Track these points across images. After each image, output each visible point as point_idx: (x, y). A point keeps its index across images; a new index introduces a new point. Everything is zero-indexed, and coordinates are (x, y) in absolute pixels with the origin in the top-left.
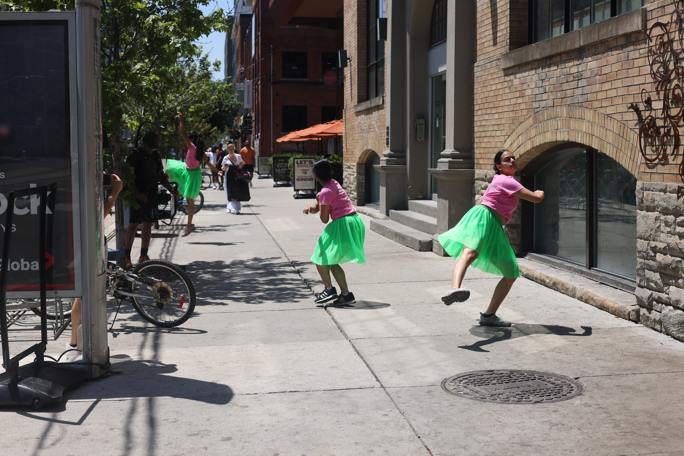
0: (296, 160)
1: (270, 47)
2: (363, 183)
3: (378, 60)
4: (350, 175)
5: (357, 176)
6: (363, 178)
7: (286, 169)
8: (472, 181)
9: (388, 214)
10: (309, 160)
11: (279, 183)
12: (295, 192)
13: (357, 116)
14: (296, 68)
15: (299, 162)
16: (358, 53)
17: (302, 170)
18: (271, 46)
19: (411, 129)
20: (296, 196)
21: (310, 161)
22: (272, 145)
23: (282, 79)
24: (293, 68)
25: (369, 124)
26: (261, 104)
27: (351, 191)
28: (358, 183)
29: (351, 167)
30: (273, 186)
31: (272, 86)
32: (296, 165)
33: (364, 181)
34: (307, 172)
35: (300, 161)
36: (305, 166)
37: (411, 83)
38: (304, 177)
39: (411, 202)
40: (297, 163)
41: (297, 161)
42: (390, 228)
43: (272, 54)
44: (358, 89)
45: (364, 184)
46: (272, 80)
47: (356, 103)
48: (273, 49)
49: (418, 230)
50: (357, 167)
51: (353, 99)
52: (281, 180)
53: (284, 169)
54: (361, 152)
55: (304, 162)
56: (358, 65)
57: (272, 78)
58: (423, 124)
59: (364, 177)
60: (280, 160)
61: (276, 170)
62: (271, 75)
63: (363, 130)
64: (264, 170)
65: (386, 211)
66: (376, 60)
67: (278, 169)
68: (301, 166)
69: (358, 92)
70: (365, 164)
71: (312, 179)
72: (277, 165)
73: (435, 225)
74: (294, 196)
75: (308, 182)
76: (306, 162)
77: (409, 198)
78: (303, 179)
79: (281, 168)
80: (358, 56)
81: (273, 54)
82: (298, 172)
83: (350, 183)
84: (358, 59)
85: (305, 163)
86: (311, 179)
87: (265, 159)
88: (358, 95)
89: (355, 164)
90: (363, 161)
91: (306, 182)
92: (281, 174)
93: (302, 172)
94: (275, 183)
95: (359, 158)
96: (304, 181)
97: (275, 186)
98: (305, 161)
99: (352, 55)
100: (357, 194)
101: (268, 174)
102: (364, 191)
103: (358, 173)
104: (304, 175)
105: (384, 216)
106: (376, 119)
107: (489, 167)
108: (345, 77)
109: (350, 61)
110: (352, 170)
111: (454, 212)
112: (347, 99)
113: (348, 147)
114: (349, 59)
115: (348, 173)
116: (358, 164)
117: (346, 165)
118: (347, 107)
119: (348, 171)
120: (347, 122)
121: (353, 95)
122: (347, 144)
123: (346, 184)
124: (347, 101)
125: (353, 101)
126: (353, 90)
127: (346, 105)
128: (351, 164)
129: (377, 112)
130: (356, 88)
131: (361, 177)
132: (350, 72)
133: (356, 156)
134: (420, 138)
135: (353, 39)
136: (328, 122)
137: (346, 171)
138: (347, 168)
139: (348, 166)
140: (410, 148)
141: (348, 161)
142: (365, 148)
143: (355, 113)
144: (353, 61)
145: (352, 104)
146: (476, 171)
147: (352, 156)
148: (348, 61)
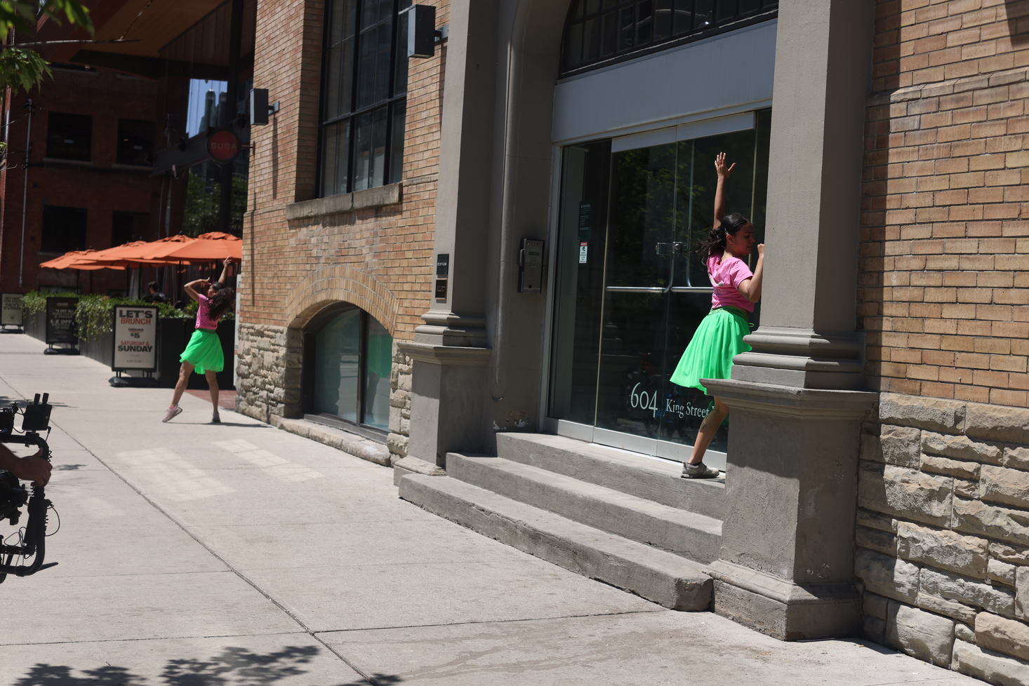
0: (118, 309)
1: (28, 101)
2: (299, 369)
3: (358, 111)
4: (260, 349)
5: (286, 355)
6: (298, 360)
7: (70, 321)
9: (441, 463)
10: (145, 310)
11: (54, 347)
12: (115, 373)
13: (291, 227)
14: (71, 142)
15: (124, 313)
16: (301, 95)
17: (130, 330)
18: (30, 100)
19: (507, 263)
20: (116, 381)
21: (146, 313)
22: (21, 273)
23: (45, 160)
24: (67, 141)
25: (340, 245)
26: (5, 201)
27: (264, 383)
28: (287, 370)
29: (266, 332)
30: (43, 351)
31: (26, 170)
32: (118, 319)
33: (301, 366)
34: (140, 334)
35: (128, 312)
36: (136, 321)
38: (133, 343)
39: (503, 437)
40: (121, 315)
41: (121, 312)
42: (497, 511)
43: (30, 115)
44: (298, 171)
45: (300, 372)
46: (27, 160)
47: (291, 200)
48: (33, 106)
49: (592, 525)
50: (288, 334)
51: (279, 190)
52: (60, 341)
53: (66, 321)
54: (307, 304)
55: (134, 314)
56: (300, 120)
57: (27, 156)
58: (538, 254)
59: (301, 357)
60: (59, 304)
61: (52, 321)
62: (27, 150)
63: (318, 258)
64: (12, 318)
65: (438, 456)
66: (353, 110)
67: (54, 320)
68: (130, 322)
69: (297, 178)
70: (305, 329)
71: (150, 349)
72: (54, 314)
74: (111, 381)
75: (141, 353)
76: (140, 314)
77: (496, 427)
78: (130, 348)
79: (60, 319)
80: (301, 101)
81: (33, 114)
82: (123, 333)
83: (262, 367)
84: (301, 107)
85: (137, 316)
86: (146, 349)
87: (15, 298)
88: (297, 185)
89: (285, 329)
90: (304, 322)
91: (136, 353)
92: (60, 329)
93: (129, 333)
94: (47, 346)
95: (297, 317)
96: (133, 352)
97: (46, 353)
98: (137, 313)
99: (282, 100)
100: (286, 393)
101: (19, 326)
102: (299, 386)
103: (289, 347)
104: (133, 339)
105: (432, 466)
106: (367, 234)
107: (969, 392)
108: (254, 148)
109: (274, 113)
110: (269, 339)
111: (810, 510)
112: (257, 190)
113: (257, 291)
114: (272, 108)
115: (255, 344)
116: (292, 330)
117: (248, 328)
118: (258, 207)
119: (256, 341)
120: (257, 240)
121: (279, 183)
122: (256, 285)
123: (247, 367)
124: (258, 196)
125: (279, 196)
126: (280, 173)
127: (255, 205)
128: (266, 326)
129: (373, 219)
130: (294, 168)
131: (294, 355)
132: (271, 135)
133: (288, 311)
134: (530, 287)
135: (287, 68)
136: (167, 239)
137: (248, 340)
138: (252, 334)
139: (253, 331)
140: (502, 308)
141: (254, 320)
142: (322, 297)
143: (289, 221)
144: (282, 112)
145: (276, 203)
146: (885, 397)
147: (272, 310)
148: (270, 112)
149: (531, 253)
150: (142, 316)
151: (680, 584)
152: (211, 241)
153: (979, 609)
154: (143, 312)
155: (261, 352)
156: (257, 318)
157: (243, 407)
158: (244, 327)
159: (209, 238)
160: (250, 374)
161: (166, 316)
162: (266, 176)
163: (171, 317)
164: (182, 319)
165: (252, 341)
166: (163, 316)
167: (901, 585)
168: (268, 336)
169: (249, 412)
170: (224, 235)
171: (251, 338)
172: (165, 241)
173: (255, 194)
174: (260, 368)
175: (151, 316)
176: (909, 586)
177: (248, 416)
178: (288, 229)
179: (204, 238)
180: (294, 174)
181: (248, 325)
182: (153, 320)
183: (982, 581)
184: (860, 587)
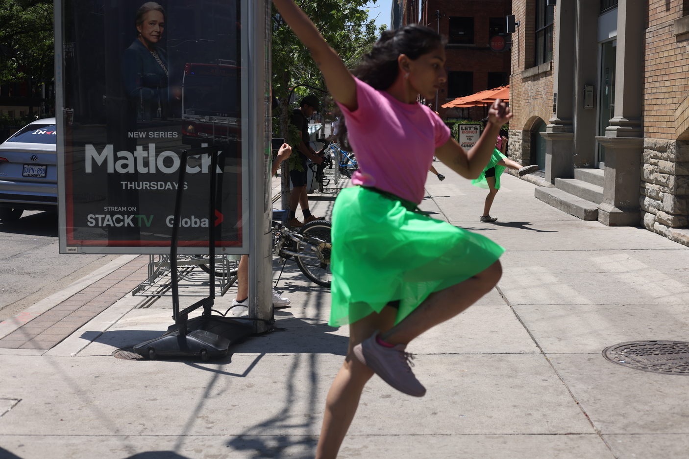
0: (460, 126)
1: (437, 12)
3: (547, 26)
4: (515, 142)
5: (522, 143)
6: (528, 146)
8: (641, 149)
9: (553, 182)
10: (474, 126)
13: (523, 82)
14: (463, 33)
15: (464, 128)
16: (526, 18)
17: (467, 136)
19: (579, 96)
21: (475, 128)
24: (460, 33)
25: (536, 90)
28: (523, 150)
29: (517, 134)
32: (461, 131)
33: (529, 149)
34: (472, 139)
35: (465, 127)
36: (469, 132)
37: (580, 49)
38: (468, 143)
39: (578, 171)
40: (462, 129)
41: (462, 127)
42: (555, 196)
43: (439, 19)
44: (526, 55)
45: (529, 151)
47: (523, 69)
48: (440, 14)
49: (583, 198)
50: (523, 134)
51: (520, 64)
54: (527, 119)
55: (469, 129)
56: (526, 30)
58: (591, 91)
59: (529, 144)
63: (530, 96)
65: (552, 179)
66: (545, 25)
68: (466, 132)
69: (525, 58)
70: (531, 131)
73: (601, 194)
77: (575, 166)
78: (467, 146)
80: (526, 21)
82: (463, 139)
83: (515, 151)
84: (526, 24)
85: (470, 129)
88: (525, 61)
89: (521, 131)
90: (529, 128)
93: (466, 138)
95: (526, 125)
98: (470, 128)
99: (520, 20)
100: (522, 161)
102: (529, 158)
103: (524, 140)
104: (468, 141)
105: (549, 184)
106: (543, 85)
107: (658, 135)
108: (513, 43)
109: (518, 26)
110: (517, 137)
111: (621, 181)
112: (514, 64)
114: (517, 24)
115: (513, 140)
116: (524, 131)
118: (514, 73)
120: (513, 89)
121: (520, 61)
123: (511, 151)
125: (520, 67)
126: (520, 56)
127: (513, 71)
128: (516, 131)
129: (544, 78)
130: (524, 54)
131: (526, 144)
132: (517, 37)
133: (522, 123)
134: (588, 106)
135: (522, 5)
136: (495, 89)
138: (512, 135)
139: (514, 133)
140: (577, 116)
141: (514, 129)
142: (532, 115)
143: (523, 79)
144: (521, 26)
145: (519, 70)
146: (646, 139)
147: (518, 122)
148: (516, 26)
149: (588, 91)
150: (472, 129)
151: (585, 210)
153: (659, 210)
158: (511, 132)
162: (516, 57)
167: (646, 206)
171: (512, 137)
175: (477, 129)
176: (647, 206)
180: (524, 56)
182: (478, 131)
183: (659, 200)
184: (640, 209)
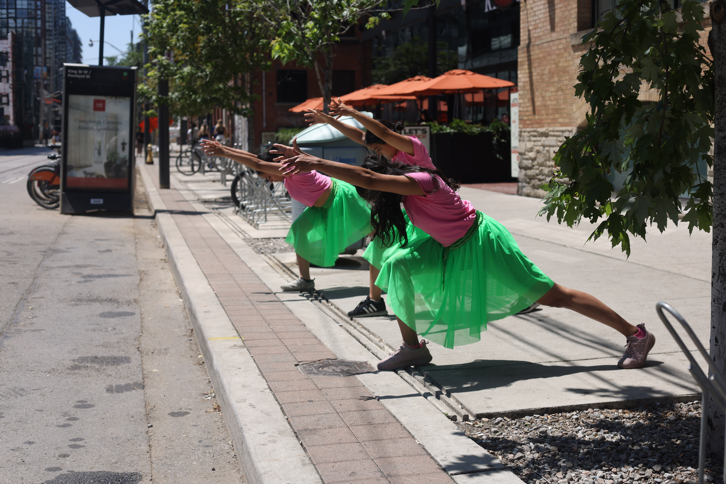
4: (544, 146)
10: (422, 128)
13: (575, 51)
21: (423, 130)
22: (264, 118)
29: (551, 133)
44: (579, 7)
47: (573, 31)
51: (558, 24)
89: (574, 128)
98: (416, 130)
110: (555, 138)
112: (531, 28)
113: (538, 103)
115: (539, 143)
116: (583, 127)
117: (529, 132)
118: (533, 40)
119: (539, 141)
120: (535, 65)
121: (557, 20)
122: (536, 99)
123: (530, 161)
124: (532, 32)
125: (557, 29)
126: (557, 11)
127: (529, 39)
128: (551, 129)
130: (575, 5)
133: (577, 115)
137: (530, 141)
138: (534, 136)
139: (535, 134)
141: (537, 125)
143: (573, 46)
145: (554, 35)
147: (557, 116)
150: (419, 132)
152: (456, 77)
154: (420, 129)
155: (547, 148)
156: (540, 123)
157: (528, 191)
158: (524, 132)
159: (454, 74)
160: (533, 166)
161: (437, 131)
162: (541, 16)
163: (441, 132)
164: (449, 133)
165: (534, 141)
166: (435, 132)
168: (554, 136)
169: (534, 194)
170: (463, 71)
171: (533, 139)
172: (409, 81)
173: (529, 31)
174: (546, 160)
175: (426, 132)
177: (534, 197)
178: (572, 52)
179: (450, 74)
180: (575, 11)
181: (528, 129)
182: (428, 135)
